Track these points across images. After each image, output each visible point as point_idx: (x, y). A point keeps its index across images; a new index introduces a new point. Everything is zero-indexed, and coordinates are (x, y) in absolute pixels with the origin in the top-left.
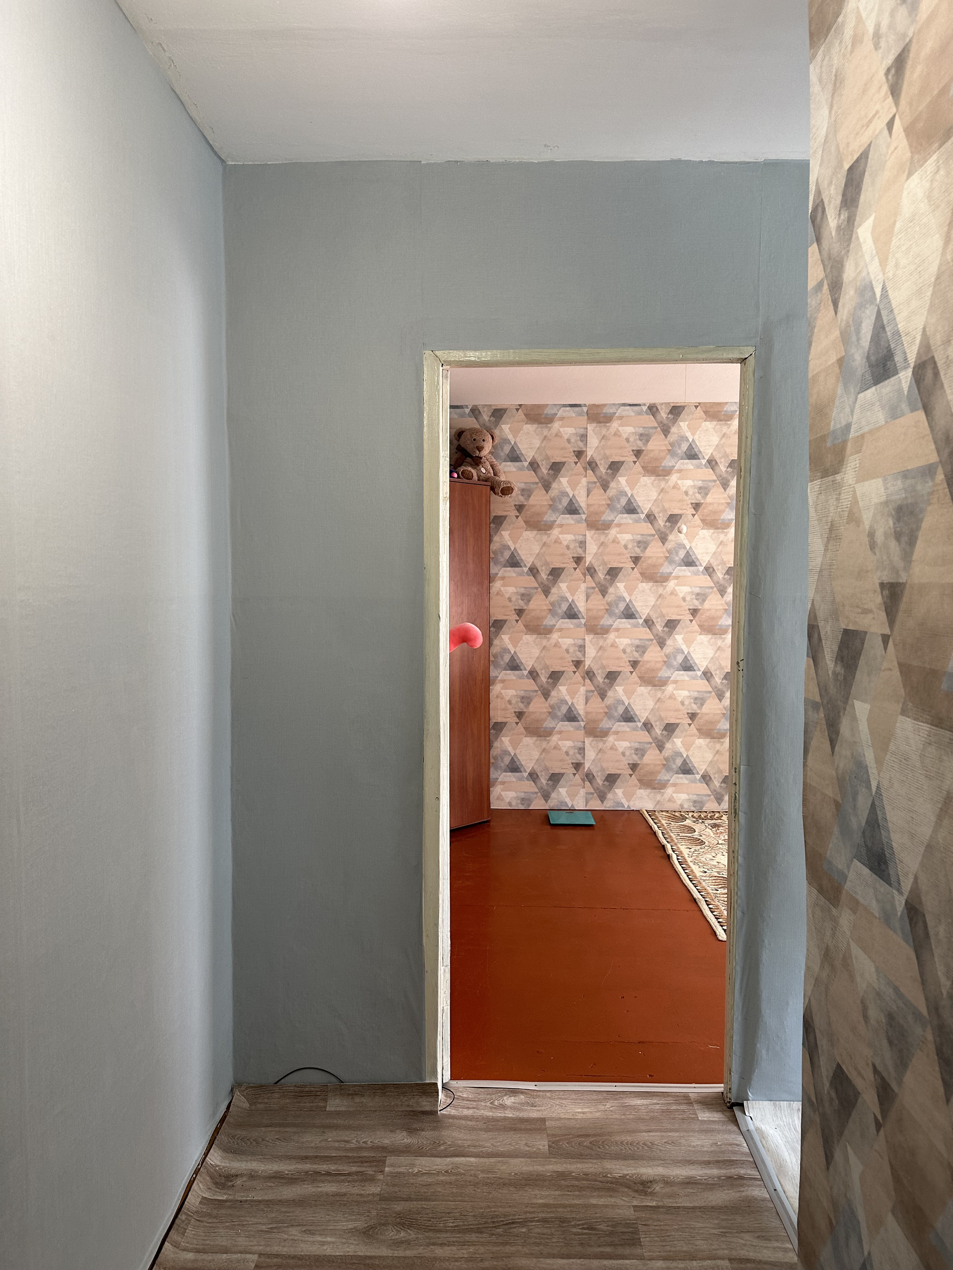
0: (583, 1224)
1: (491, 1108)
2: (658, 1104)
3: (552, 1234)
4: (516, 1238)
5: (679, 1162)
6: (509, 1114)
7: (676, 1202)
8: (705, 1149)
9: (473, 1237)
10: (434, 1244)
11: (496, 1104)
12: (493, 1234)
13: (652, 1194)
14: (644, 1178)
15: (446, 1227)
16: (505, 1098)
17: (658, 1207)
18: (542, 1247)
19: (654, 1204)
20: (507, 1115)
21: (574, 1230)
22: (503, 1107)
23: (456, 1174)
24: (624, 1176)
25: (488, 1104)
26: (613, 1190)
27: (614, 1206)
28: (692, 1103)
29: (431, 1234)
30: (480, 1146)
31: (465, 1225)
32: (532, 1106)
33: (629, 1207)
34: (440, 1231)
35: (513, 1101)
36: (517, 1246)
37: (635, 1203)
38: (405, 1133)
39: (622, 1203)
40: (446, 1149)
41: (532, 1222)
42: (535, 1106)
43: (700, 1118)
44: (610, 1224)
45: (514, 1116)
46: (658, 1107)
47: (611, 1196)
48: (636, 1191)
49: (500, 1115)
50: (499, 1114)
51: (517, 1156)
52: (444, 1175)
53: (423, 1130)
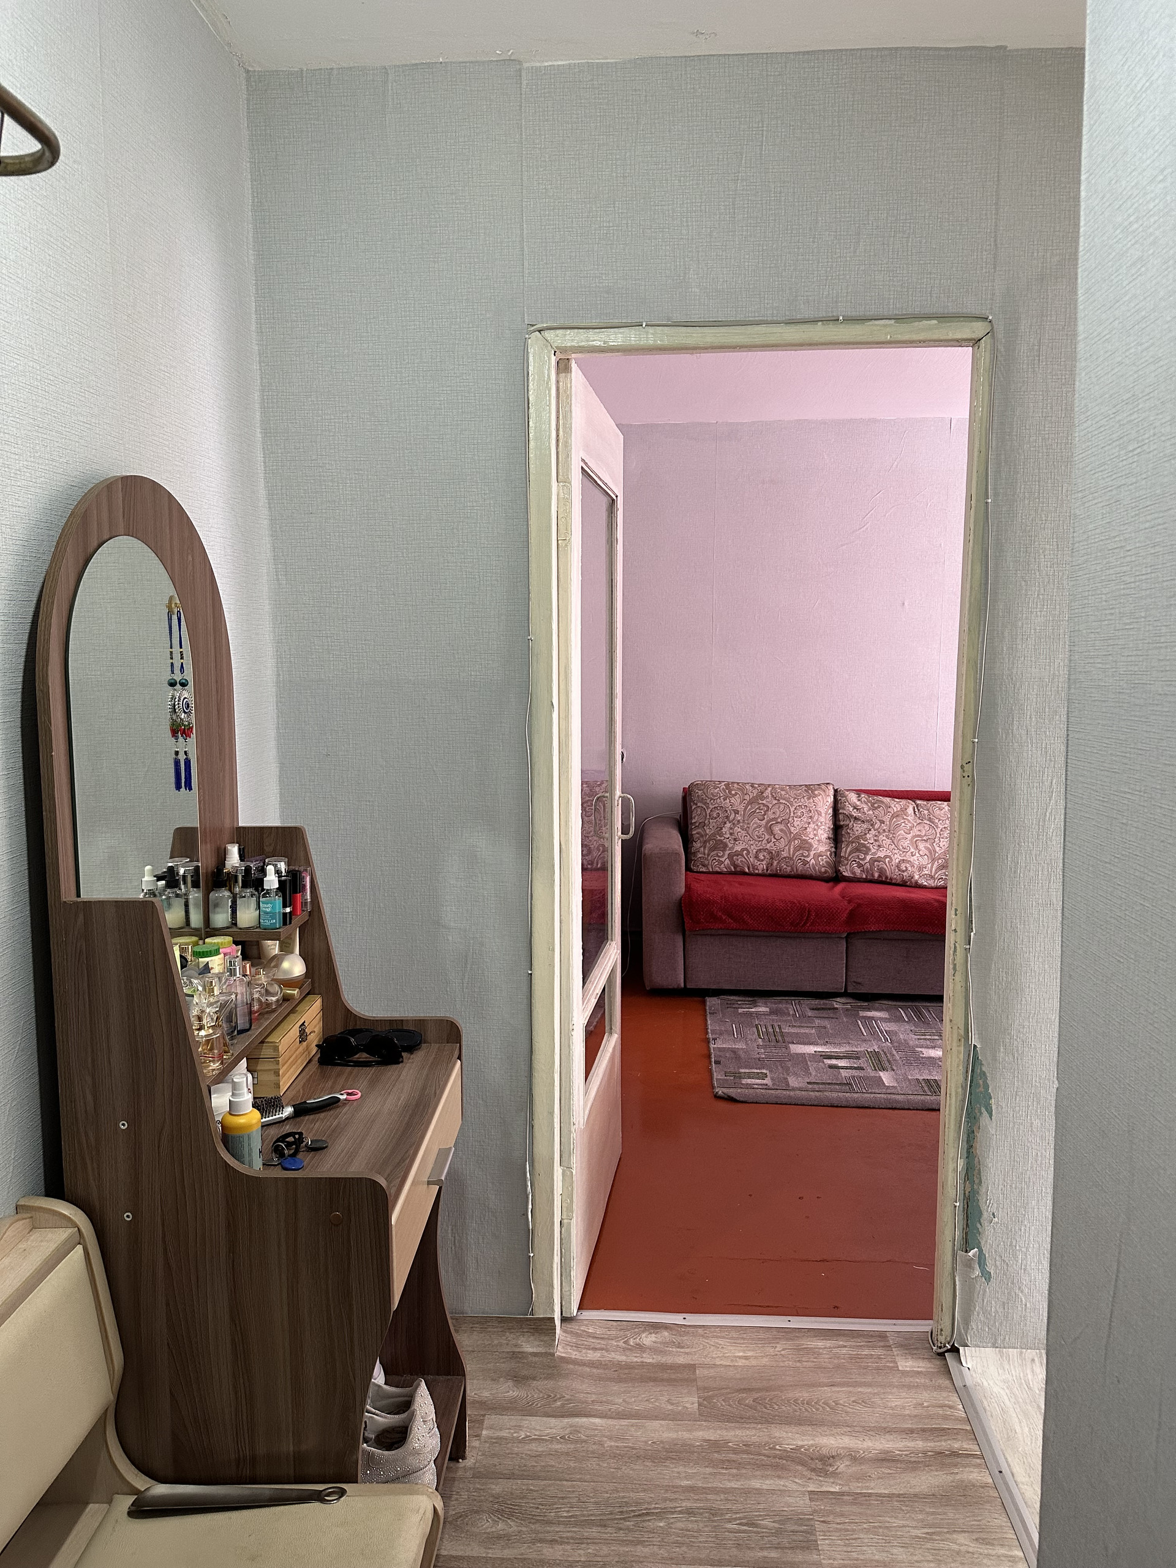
0: (740, 1519)
1: (624, 1349)
2: (845, 1346)
3: (699, 1531)
4: (652, 1535)
5: (871, 1429)
6: (648, 1359)
7: (868, 1488)
8: (907, 1412)
9: (593, 1532)
10: (541, 1541)
11: (632, 1344)
12: (621, 1529)
13: (834, 1474)
14: (824, 1451)
15: (558, 1517)
16: (644, 1335)
17: (842, 1494)
18: (684, 1548)
19: (837, 1489)
20: (645, 1360)
21: (729, 1526)
22: (640, 1348)
23: (576, 1442)
24: (798, 1449)
25: (621, 1344)
26: (783, 1468)
27: (782, 1492)
28: (890, 1346)
29: (537, 1527)
30: (608, 1402)
31: (584, 1516)
32: (678, 1347)
33: (803, 1493)
34: (550, 1523)
35: (654, 1339)
36: (651, 1547)
37: (812, 1487)
38: (510, 1383)
39: (795, 1487)
40: (563, 1406)
41: (673, 1513)
42: (683, 1347)
43: (900, 1368)
44: (777, 1518)
45: (654, 1361)
46: (844, 1350)
47: (779, 1477)
48: (813, 1470)
49: (635, 1360)
50: (634, 1358)
51: (656, 1418)
52: (559, 1442)
53: (534, 1379)
